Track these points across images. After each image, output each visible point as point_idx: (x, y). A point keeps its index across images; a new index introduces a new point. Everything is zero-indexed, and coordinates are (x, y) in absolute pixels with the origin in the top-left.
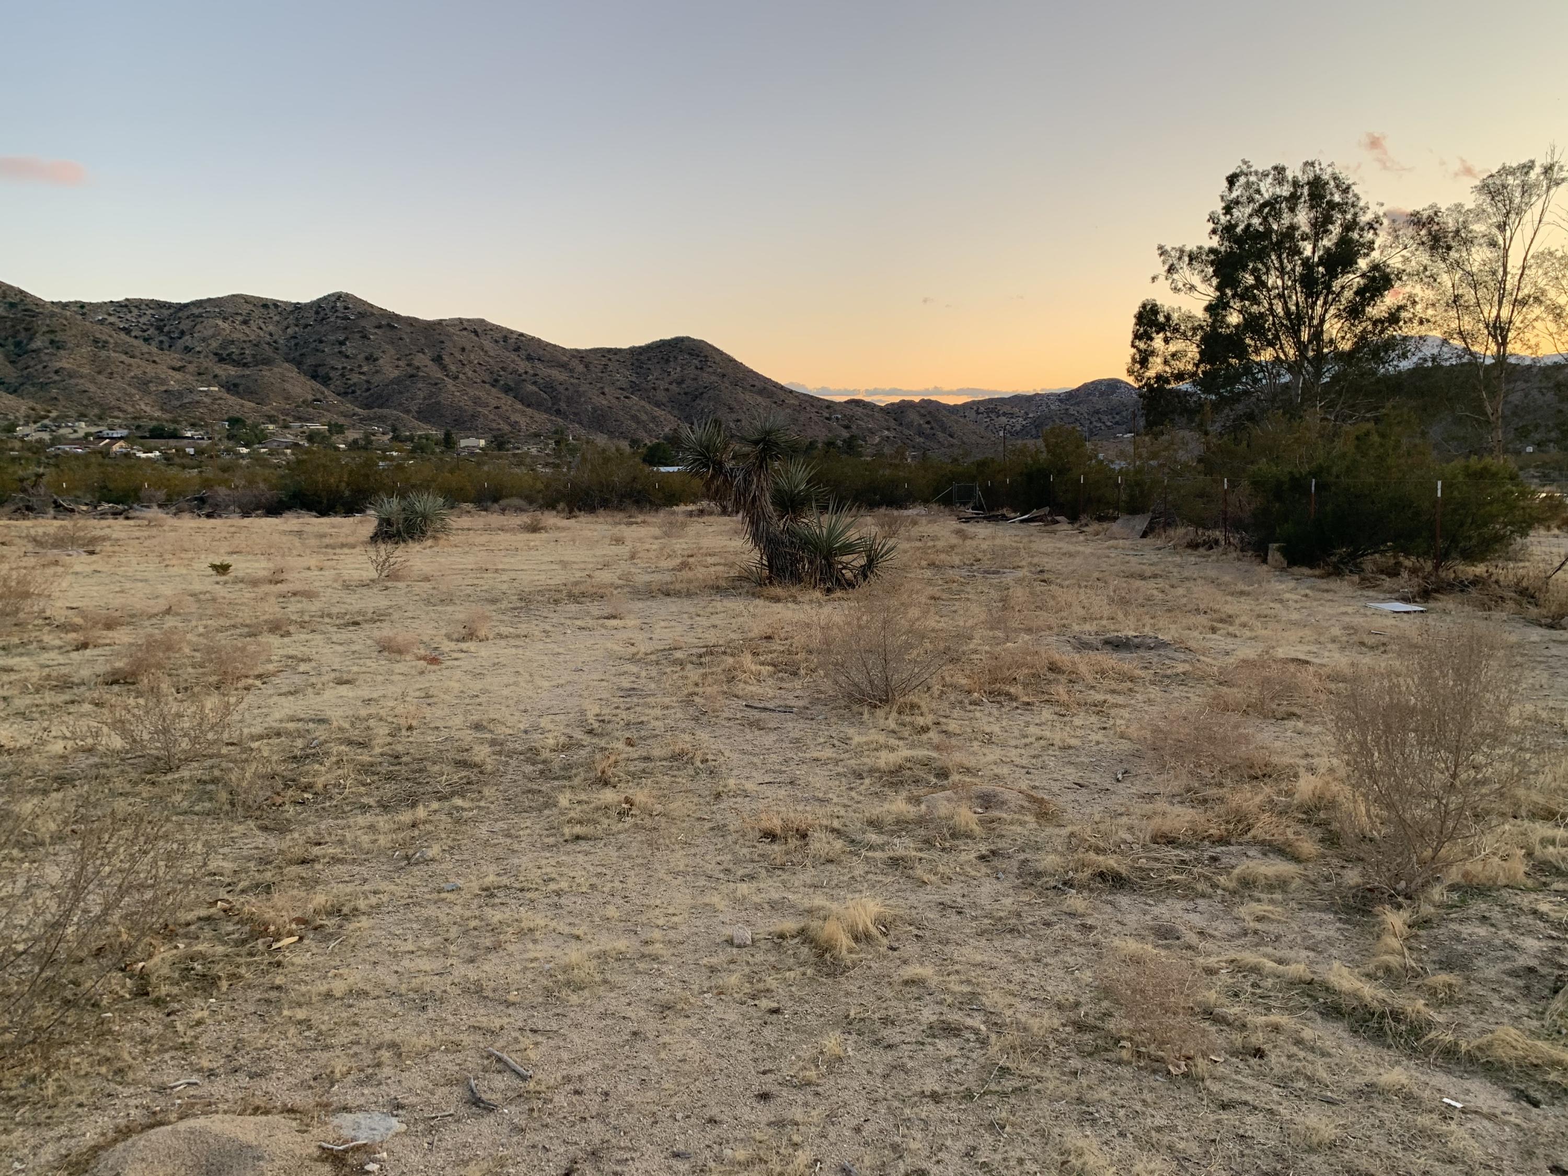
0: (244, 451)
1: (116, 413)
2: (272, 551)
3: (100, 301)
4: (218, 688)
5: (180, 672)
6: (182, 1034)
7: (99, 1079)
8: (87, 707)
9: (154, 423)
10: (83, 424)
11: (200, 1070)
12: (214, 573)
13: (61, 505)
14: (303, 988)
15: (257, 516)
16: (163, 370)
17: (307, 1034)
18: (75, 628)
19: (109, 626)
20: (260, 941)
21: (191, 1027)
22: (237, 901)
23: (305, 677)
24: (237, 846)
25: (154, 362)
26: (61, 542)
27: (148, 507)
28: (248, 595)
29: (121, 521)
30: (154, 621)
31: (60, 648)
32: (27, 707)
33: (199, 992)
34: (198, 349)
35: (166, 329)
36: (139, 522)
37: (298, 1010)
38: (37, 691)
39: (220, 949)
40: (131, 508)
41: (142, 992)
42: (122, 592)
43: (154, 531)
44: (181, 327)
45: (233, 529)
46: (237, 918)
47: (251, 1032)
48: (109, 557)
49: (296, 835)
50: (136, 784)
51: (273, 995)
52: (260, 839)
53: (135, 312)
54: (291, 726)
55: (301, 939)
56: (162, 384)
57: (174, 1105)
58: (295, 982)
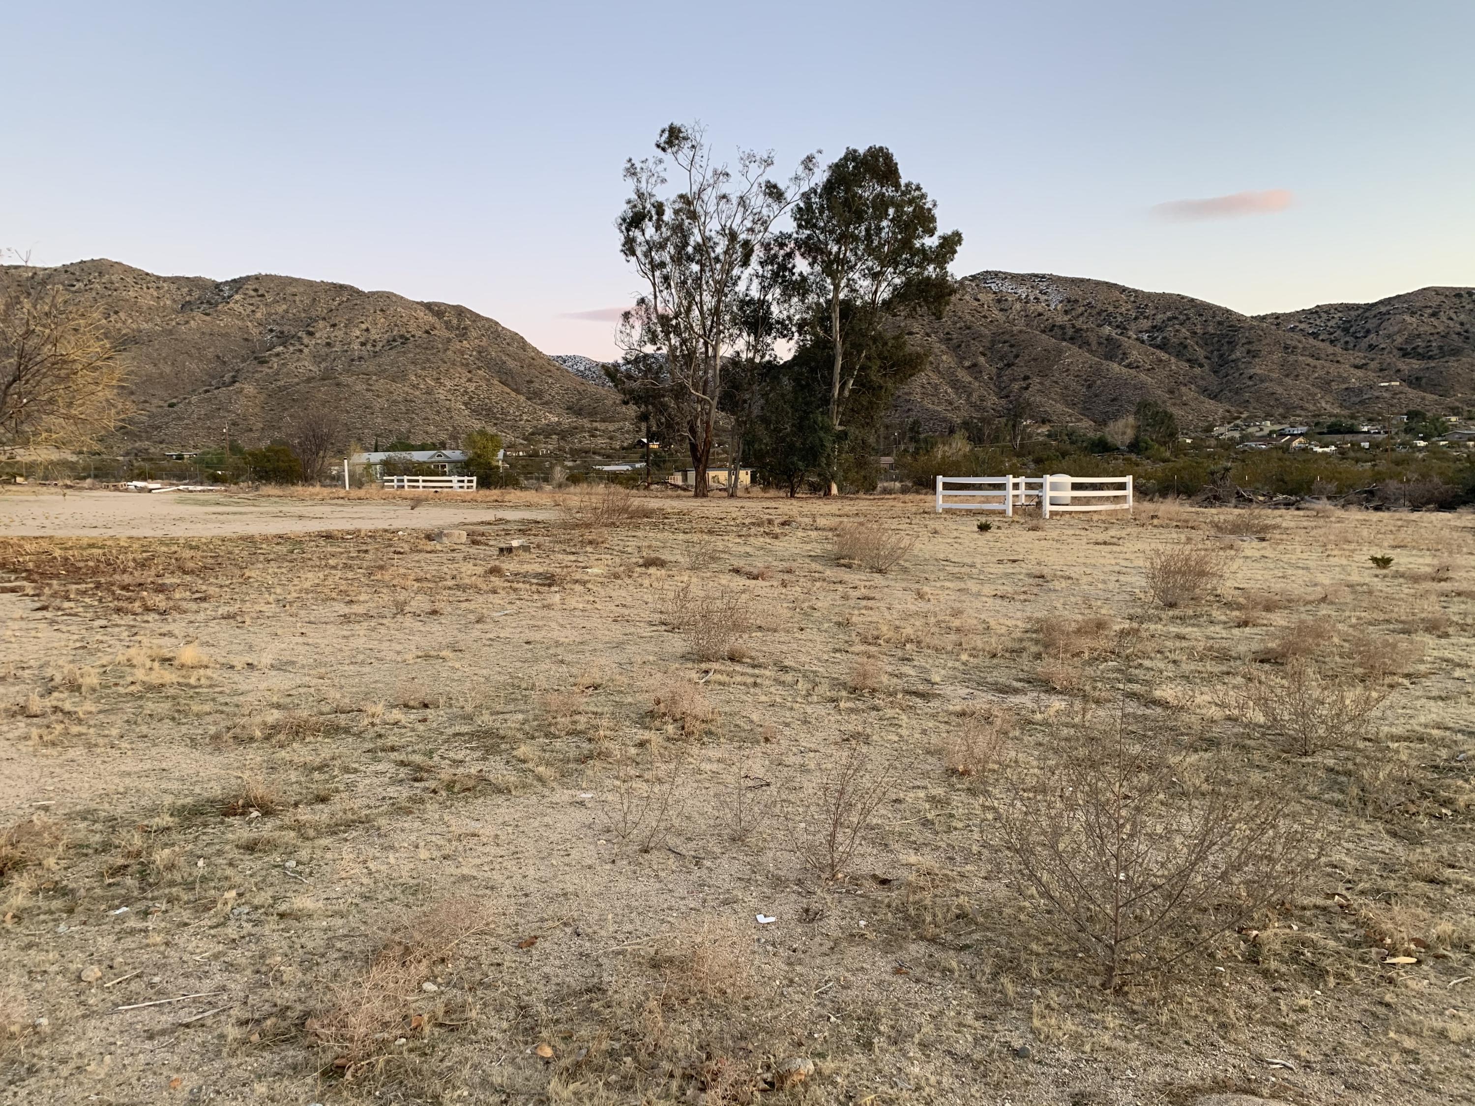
0: (1422, 444)
1: (1298, 412)
2: (1440, 547)
3: (1293, 311)
4: (1362, 681)
5: (1327, 659)
6: (1285, 1014)
7: (1205, 1026)
8: (1239, 680)
9: (1333, 419)
10: (1268, 423)
11: (1297, 1057)
12: (1374, 565)
13: (1242, 496)
14: (1414, 1016)
15: (1428, 511)
16: (1345, 369)
17: (1413, 1066)
18: (1240, 607)
19: (1268, 609)
20: (1374, 950)
21: (1295, 1011)
22: (1356, 901)
23: (1460, 683)
24: (1362, 845)
25: (1338, 362)
26: (1237, 529)
27: (1318, 499)
28: (1406, 591)
29: (1293, 512)
30: (1309, 607)
31: (1225, 623)
32: (1192, 672)
33: (1306, 979)
34: (1382, 346)
35: (1351, 331)
36: (1308, 513)
37: (1405, 1037)
38: (1201, 660)
39: (1332, 943)
40: (1302, 499)
41: (1253, 959)
42: (1283, 577)
43: (1321, 522)
44: (1367, 326)
45: (1400, 523)
46: (1353, 918)
47: (1352, 1039)
48: (1278, 544)
49: (1428, 850)
50: (1271, 759)
51: (1381, 1010)
52: (1388, 843)
53: (1324, 316)
54: (1436, 732)
55: (1419, 962)
56: (1344, 382)
57: (1268, 1080)
58: (1408, 1008)
